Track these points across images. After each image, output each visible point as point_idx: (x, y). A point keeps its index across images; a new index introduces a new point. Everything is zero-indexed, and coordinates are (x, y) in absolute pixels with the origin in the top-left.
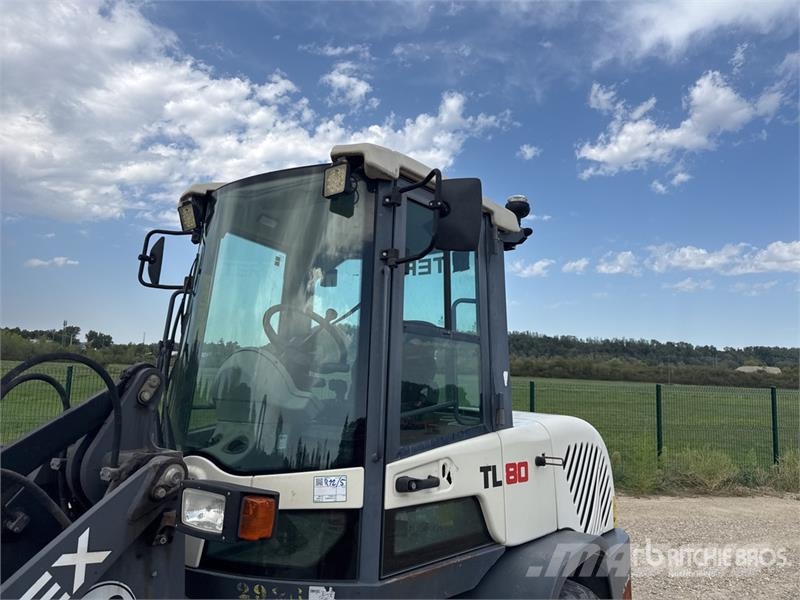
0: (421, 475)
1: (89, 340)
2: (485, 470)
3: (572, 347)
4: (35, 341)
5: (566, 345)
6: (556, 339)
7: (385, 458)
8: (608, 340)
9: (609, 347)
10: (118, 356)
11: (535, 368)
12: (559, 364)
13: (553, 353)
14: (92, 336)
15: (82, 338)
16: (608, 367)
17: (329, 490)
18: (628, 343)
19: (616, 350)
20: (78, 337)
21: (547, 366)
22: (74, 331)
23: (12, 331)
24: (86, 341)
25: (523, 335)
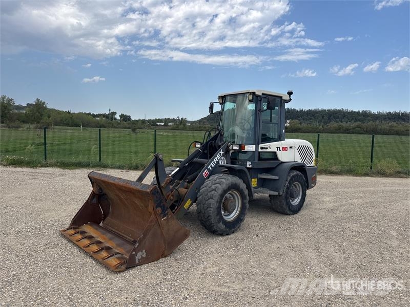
0: (265, 147)
1: (121, 118)
2: (277, 148)
3: (368, 116)
4: (98, 118)
5: (365, 115)
6: (359, 112)
7: (258, 144)
8: (390, 113)
9: (390, 116)
10: (134, 125)
11: (344, 129)
12: (358, 126)
13: (356, 120)
14: (122, 116)
15: (117, 117)
16: (388, 128)
17: (249, 148)
18: (402, 114)
19: (395, 118)
20: (116, 116)
21: (351, 128)
22: (114, 113)
23: (88, 114)
24: (119, 118)
25: (339, 111)
